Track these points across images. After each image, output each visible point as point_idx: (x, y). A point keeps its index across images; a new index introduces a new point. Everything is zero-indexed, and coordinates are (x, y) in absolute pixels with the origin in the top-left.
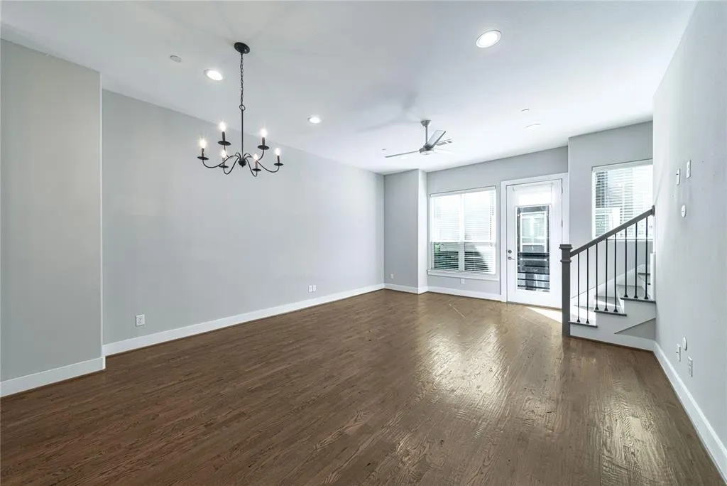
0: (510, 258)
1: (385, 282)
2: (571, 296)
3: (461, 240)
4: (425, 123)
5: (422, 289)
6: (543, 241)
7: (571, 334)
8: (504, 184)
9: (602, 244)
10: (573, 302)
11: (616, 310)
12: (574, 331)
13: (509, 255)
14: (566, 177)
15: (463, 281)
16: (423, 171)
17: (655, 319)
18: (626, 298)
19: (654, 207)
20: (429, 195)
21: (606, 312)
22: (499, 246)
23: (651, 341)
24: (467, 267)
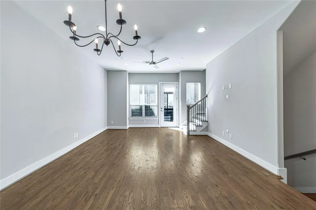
0: (162, 111)
1: (108, 126)
3: (143, 104)
4: (152, 52)
5: (128, 126)
8: (160, 83)
11: (200, 125)
12: (191, 133)
13: (162, 109)
15: (145, 121)
17: (208, 126)
18: (202, 121)
19: (207, 95)
20: (130, 84)
22: (158, 106)
23: (207, 132)
24: (146, 116)
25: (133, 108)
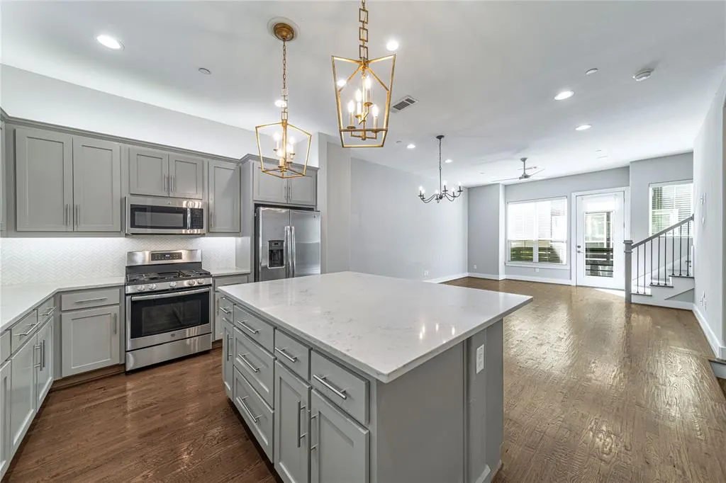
0: (579, 252)
1: (468, 272)
2: (632, 278)
3: (535, 237)
4: (524, 160)
5: (502, 276)
6: (603, 239)
7: (632, 301)
8: (574, 195)
9: (655, 240)
10: (634, 283)
11: (666, 284)
12: (635, 299)
13: (578, 249)
14: (628, 190)
15: (538, 270)
16: (503, 185)
17: (693, 289)
18: (673, 276)
19: (693, 215)
20: (506, 203)
21: (658, 285)
22: (569, 243)
23: (692, 303)
24: (540, 260)
25: (514, 245)
